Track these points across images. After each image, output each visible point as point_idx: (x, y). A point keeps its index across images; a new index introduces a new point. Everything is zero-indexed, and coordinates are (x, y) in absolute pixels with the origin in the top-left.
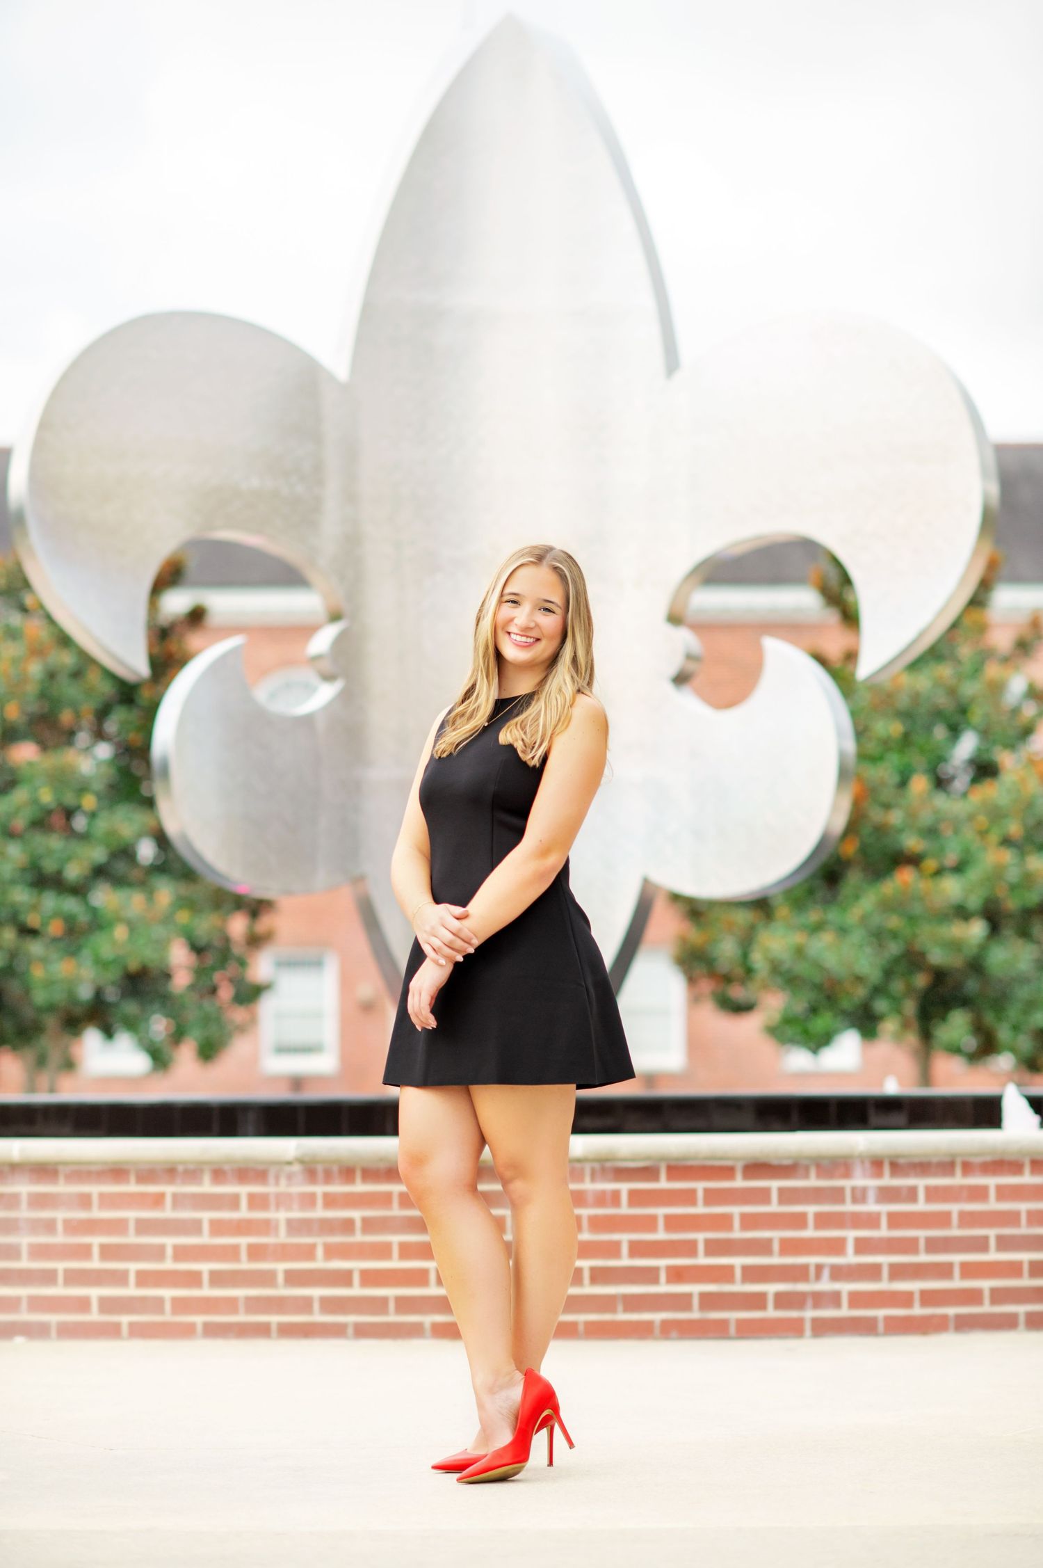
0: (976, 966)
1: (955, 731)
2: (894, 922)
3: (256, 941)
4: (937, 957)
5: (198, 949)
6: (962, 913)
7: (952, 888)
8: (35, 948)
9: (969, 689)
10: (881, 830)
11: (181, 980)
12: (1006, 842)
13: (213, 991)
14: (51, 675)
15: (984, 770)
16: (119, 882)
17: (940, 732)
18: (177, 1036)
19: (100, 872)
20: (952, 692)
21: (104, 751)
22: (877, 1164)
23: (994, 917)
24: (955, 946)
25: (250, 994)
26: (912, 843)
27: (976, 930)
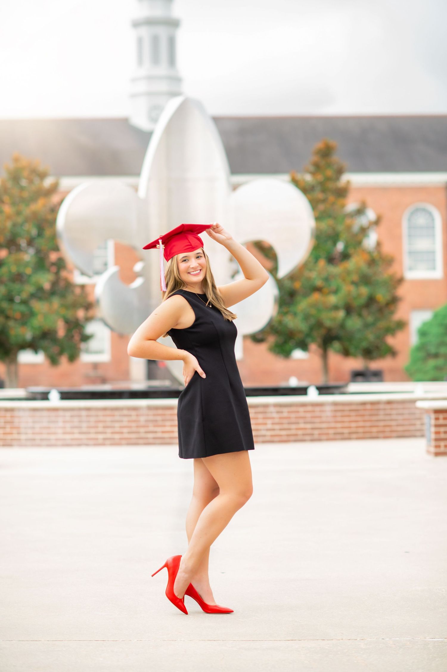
0: (342, 326)
1: (335, 243)
2: (313, 311)
3: (89, 319)
4: (328, 323)
5: (67, 322)
6: (336, 308)
7: (333, 299)
8: (11, 323)
9: (340, 228)
10: (309, 279)
11: (61, 332)
12: (353, 283)
13: (72, 337)
14: (14, 225)
15: (345, 256)
16: (40, 299)
17: (329, 244)
18: (61, 353)
19: (33, 296)
20: (334, 229)
21: (32, 251)
22: (276, 405)
23: (349, 309)
24: (334, 319)
25: (86, 338)
26: (319, 283)
27: (341, 314)
